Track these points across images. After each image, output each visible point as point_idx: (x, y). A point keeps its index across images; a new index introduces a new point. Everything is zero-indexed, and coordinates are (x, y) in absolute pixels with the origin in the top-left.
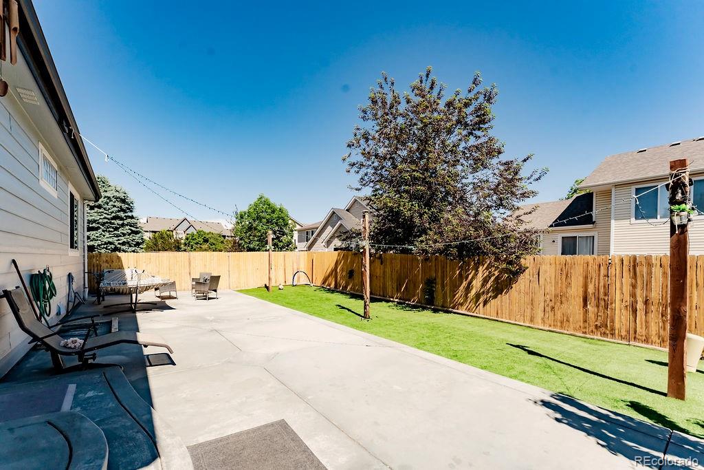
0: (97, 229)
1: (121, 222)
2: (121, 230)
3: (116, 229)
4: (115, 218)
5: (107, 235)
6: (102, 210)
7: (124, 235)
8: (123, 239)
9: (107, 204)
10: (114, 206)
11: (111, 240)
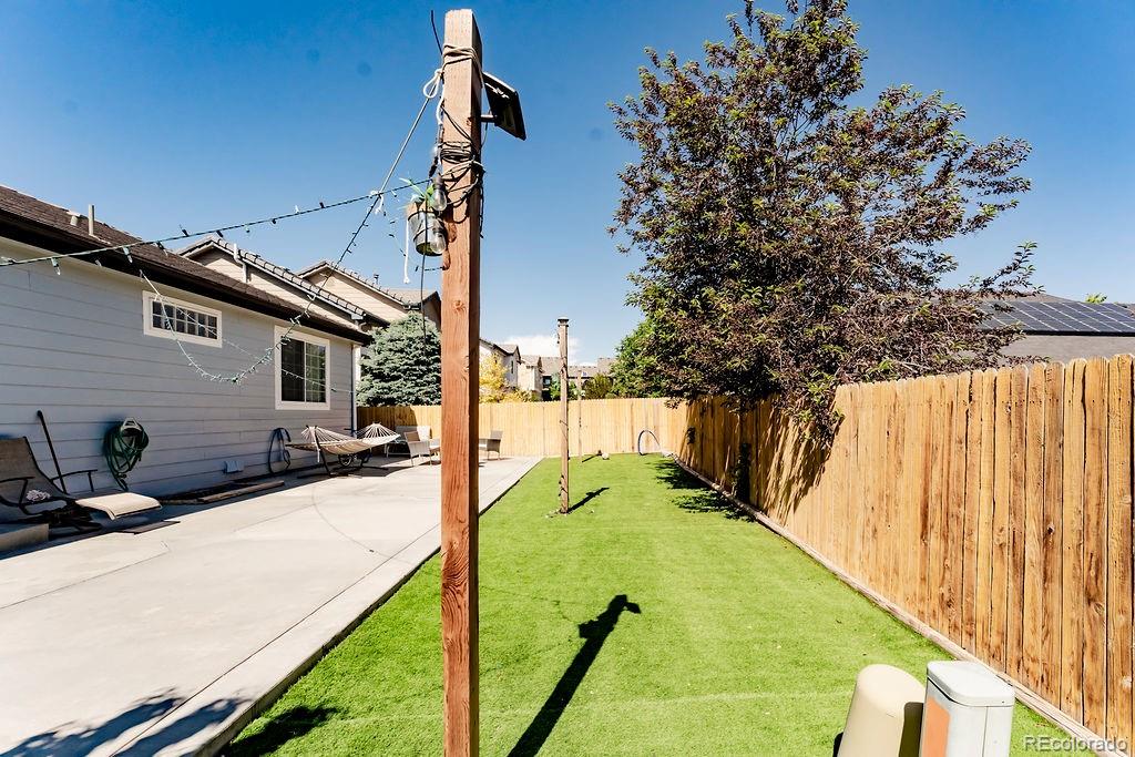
0: (398, 377)
1: (424, 368)
2: (425, 378)
3: (420, 377)
4: (418, 363)
5: (409, 384)
6: (404, 355)
7: (429, 383)
8: (427, 389)
9: (410, 346)
10: (417, 349)
11: (411, 390)
